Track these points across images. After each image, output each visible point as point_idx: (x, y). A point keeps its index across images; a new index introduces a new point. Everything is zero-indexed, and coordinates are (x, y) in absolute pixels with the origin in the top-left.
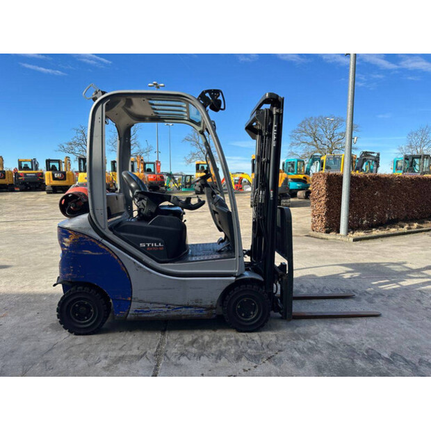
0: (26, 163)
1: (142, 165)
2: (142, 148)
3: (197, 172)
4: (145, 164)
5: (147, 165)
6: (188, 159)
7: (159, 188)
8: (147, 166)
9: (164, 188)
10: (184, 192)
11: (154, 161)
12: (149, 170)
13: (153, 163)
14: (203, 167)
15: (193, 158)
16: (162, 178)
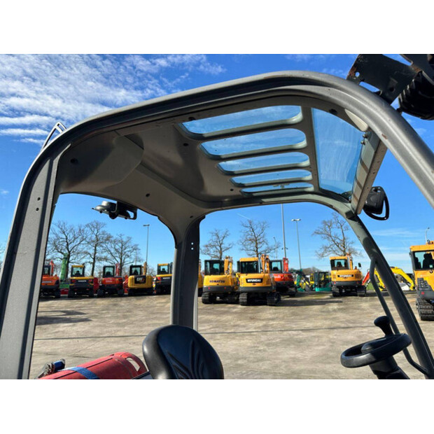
0: (164, 267)
1: (267, 264)
2: (270, 245)
3: (332, 269)
4: (271, 263)
5: (273, 263)
6: (320, 253)
7: (287, 289)
8: (274, 265)
9: (293, 290)
10: (318, 293)
11: (281, 259)
12: (276, 269)
13: (280, 261)
14: (339, 264)
15: (326, 251)
16: (291, 277)
